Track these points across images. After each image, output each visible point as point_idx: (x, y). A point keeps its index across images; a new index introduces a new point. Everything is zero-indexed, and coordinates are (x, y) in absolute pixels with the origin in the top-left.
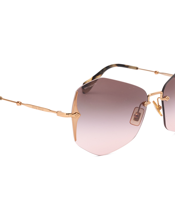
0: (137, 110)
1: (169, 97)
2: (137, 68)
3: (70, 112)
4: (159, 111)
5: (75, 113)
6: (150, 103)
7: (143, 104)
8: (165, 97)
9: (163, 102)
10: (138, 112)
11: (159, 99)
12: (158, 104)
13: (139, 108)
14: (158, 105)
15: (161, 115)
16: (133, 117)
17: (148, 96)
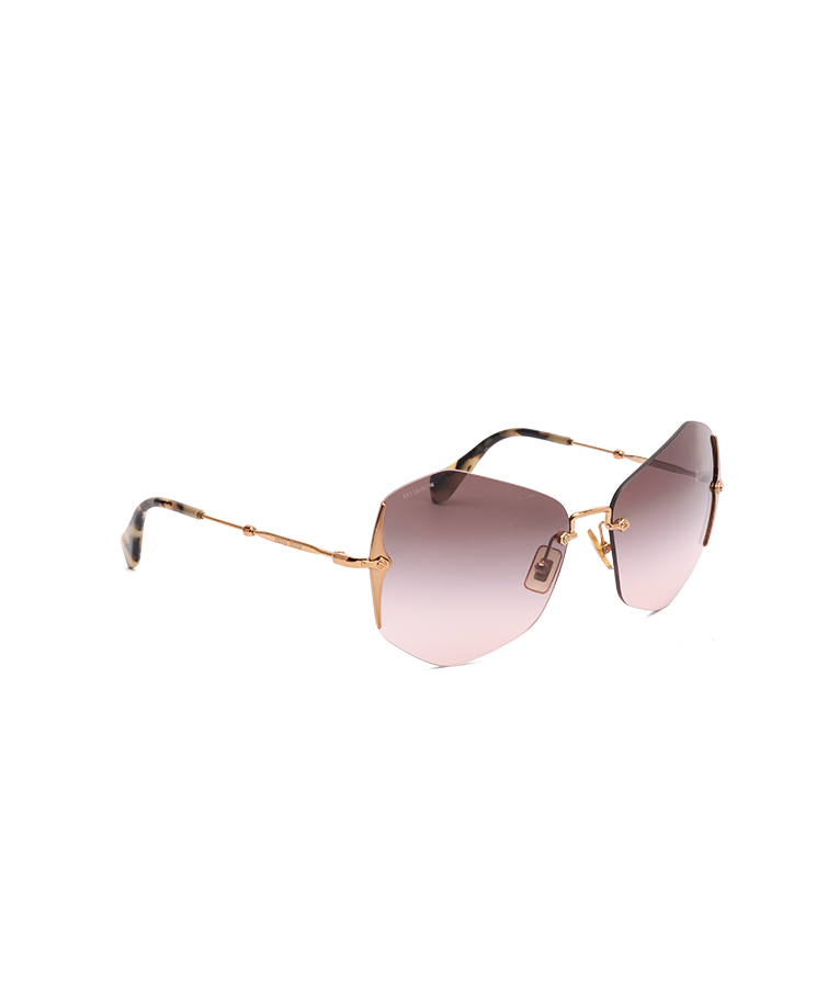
0: (542, 554)
1: (627, 522)
2: (569, 442)
3: (367, 556)
4: (603, 557)
5: (378, 559)
6: (576, 535)
7: (557, 537)
8: (617, 522)
9: (611, 533)
10: (545, 559)
11: (603, 526)
12: (602, 538)
13: (549, 547)
14: (600, 541)
15: (610, 567)
16: (533, 572)
17: (572, 518)
